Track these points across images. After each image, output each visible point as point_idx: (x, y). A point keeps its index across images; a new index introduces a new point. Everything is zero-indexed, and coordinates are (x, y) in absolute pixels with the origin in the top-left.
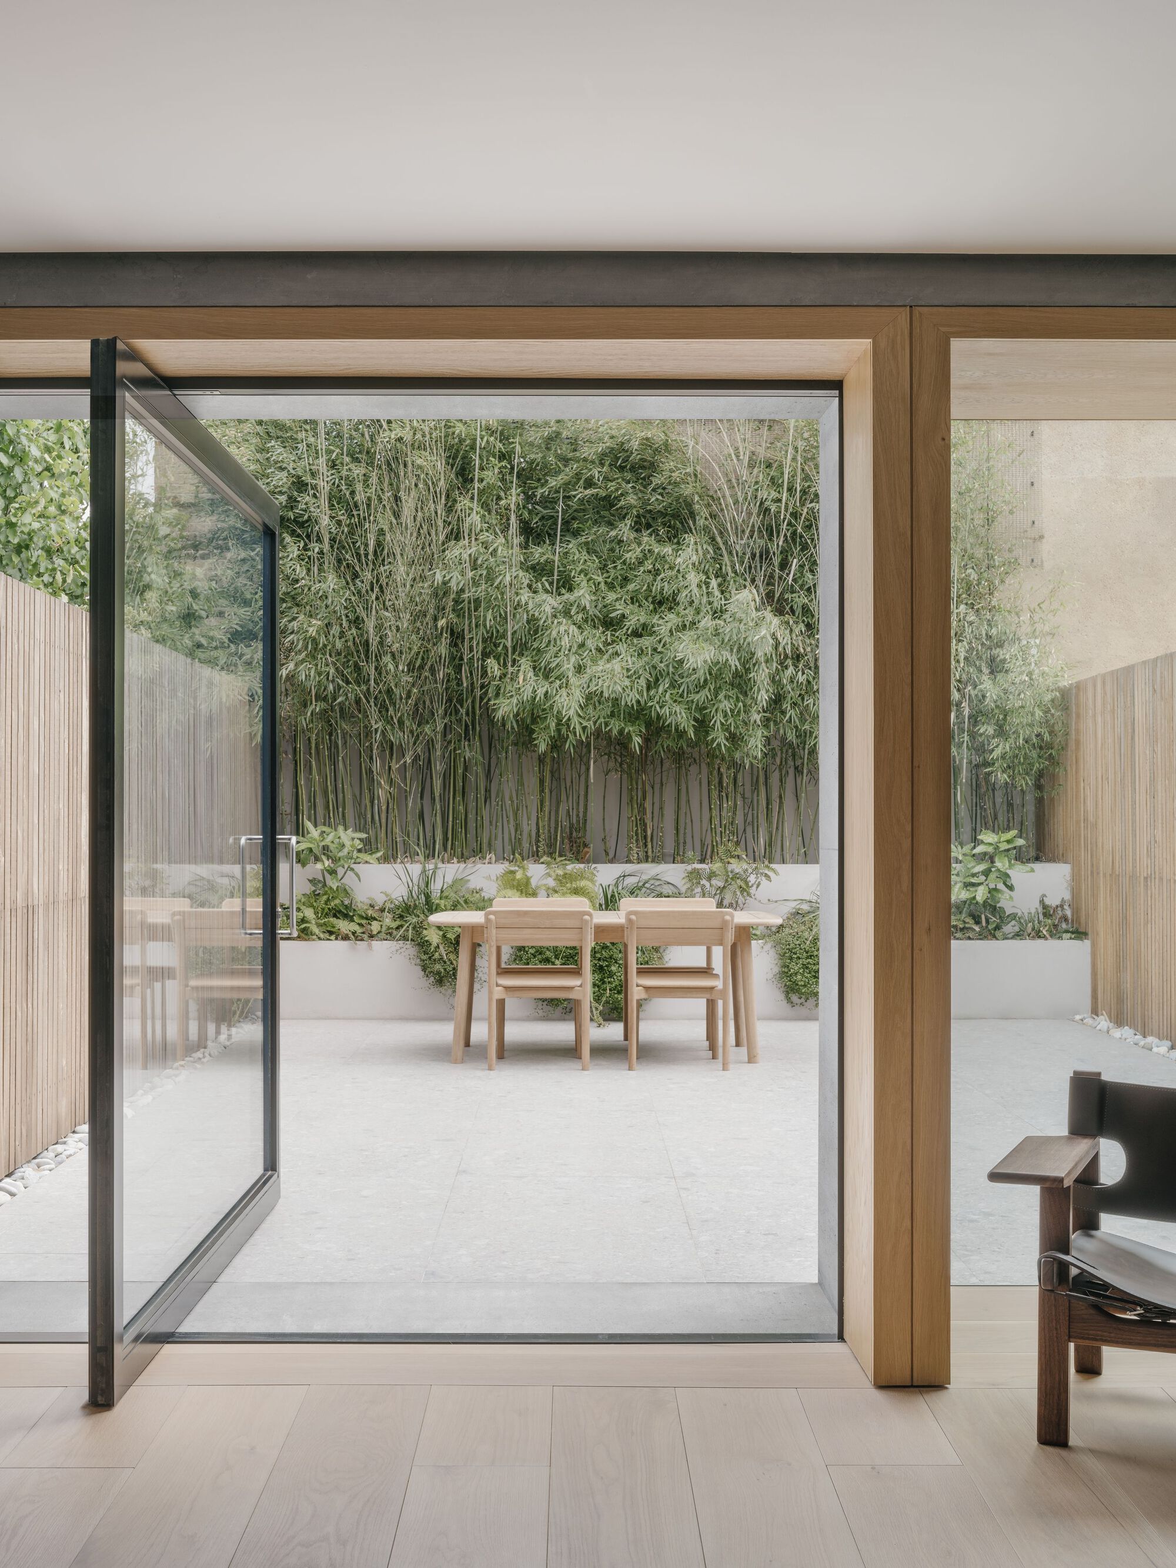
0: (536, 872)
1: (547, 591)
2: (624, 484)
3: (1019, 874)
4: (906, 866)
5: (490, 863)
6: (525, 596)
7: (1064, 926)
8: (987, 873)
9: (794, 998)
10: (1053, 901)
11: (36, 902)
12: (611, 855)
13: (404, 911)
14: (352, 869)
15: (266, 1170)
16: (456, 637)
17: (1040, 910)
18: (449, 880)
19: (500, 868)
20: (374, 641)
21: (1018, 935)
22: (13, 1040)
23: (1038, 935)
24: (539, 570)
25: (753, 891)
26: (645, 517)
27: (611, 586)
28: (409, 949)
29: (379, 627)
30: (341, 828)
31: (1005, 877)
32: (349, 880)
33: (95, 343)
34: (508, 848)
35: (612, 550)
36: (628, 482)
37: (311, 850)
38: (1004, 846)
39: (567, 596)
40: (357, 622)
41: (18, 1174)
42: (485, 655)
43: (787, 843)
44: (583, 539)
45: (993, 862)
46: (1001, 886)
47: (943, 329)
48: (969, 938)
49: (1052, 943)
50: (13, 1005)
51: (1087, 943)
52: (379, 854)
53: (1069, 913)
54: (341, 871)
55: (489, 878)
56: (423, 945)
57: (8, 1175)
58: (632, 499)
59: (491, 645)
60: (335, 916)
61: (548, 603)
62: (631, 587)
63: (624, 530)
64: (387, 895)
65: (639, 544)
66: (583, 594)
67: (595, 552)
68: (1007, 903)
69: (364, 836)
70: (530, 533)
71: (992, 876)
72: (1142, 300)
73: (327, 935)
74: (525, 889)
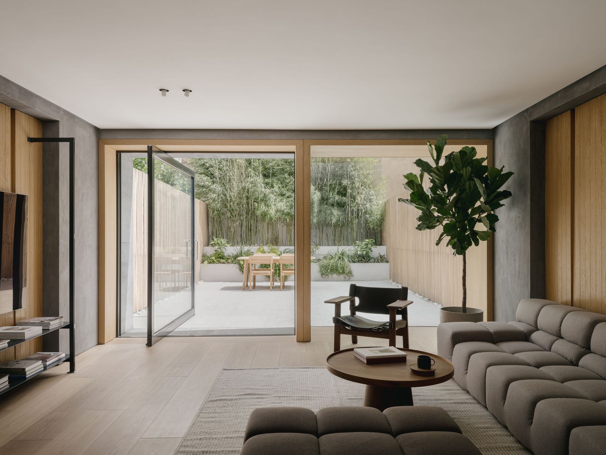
0: (266, 248)
1: (268, 188)
2: (286, 166)
3: (373, 248)
4: (302, 244)
5: (256, 246)
6: (263, 189)
7: (385, 260)
8: (366, 248)
9: (324, 276)
10: (382, 254)
11: (146, 254)
12: (284, 244)
13: (235, 257)
14: (224, 248)
15: (192, 308)
16: (248, 198)
17: (379, 256)
18: (246, 250)
19: (258, 247)
20: (229, 199)
21: (374, 262)
22: (140, 283)
23: (378, 262)
24: (267, 184)
25: (314, 252)
26: (291, 173)
27: (283, 187)
28: (237, 265)
29: (230, 196)
30: (222, 239)
31: (370, 249)
32: (224, 250)
33: (148, 146)
34: (261, 243)
35: (284, 180)
36: (288, 165)
37: (215, 244)
38: (370, 242)
39: (272, 189)
40: (225, 195)
41: (141, 311)
42: (254, 202)
43: (323, 242)
44: (277, 178)
45: (368, 245)
46: (370, 251)
47: (309, 144)
48: (362, 263)
49: (381, 264)
50: (140, 275)
51: (389, 264)
52: (230, 244)
53: (386, 257)
54: (222, 248)
55: (255, 249)
56: (240, 264)
57: (139, 311)
58: (288, 169)
59: (256, 200)
60: (220, 258)
61: (268, 191)
62: (287, 187)
63: (286, 175)
64: (232, 253)
65: (290, 178)
66: (276, 188)
67: (280, 180)
68: (372, 255)
69: (227, 240)
70: (265, 176)
71: (367, 248)
72: (346, 138)
73: (218, 263)
74: (263, 252)
